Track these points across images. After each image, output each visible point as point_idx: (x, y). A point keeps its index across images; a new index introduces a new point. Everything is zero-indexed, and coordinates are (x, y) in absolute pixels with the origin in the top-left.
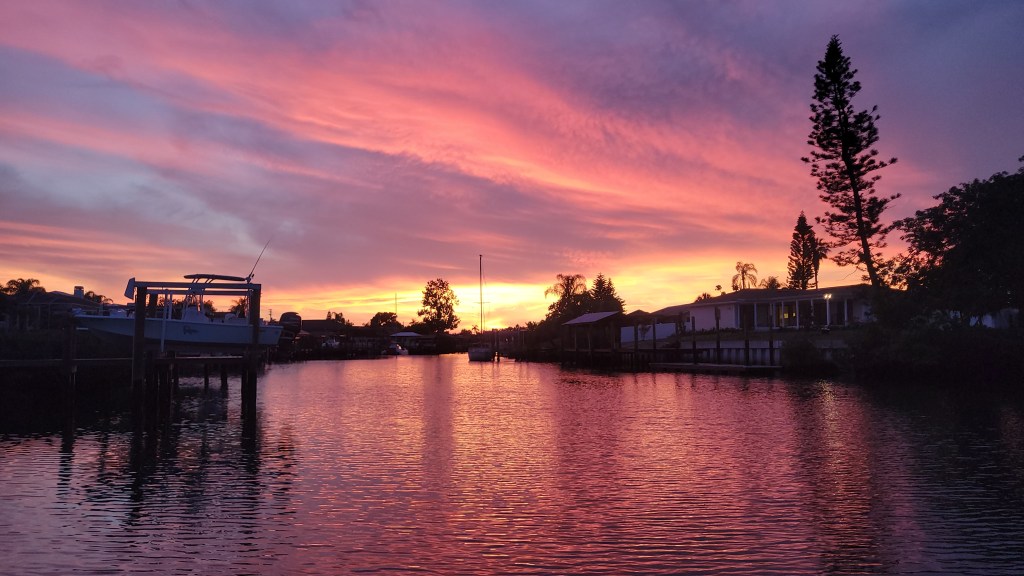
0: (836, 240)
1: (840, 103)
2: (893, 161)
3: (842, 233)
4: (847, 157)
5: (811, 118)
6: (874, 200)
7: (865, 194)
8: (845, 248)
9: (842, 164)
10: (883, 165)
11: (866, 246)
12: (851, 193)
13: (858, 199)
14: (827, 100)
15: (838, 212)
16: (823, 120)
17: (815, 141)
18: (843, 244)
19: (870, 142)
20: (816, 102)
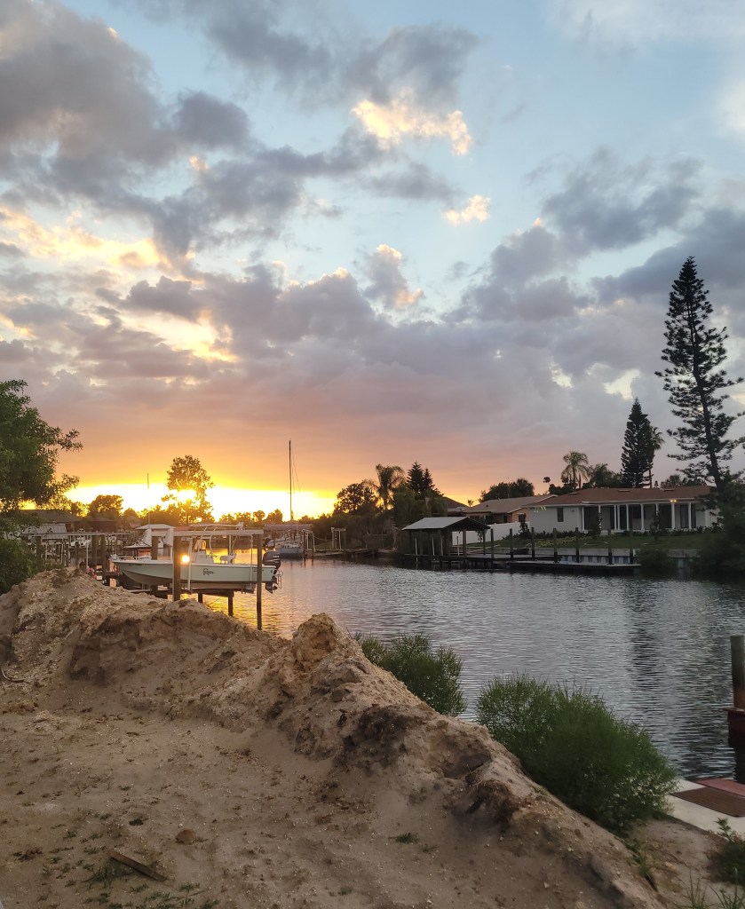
0: (686, 453)
1: (692, 322)
2: (740, 380)
3: (692, 446)
4: (697, 373)
5: (666, 335)
6: (722, 416)
7: (715, 411)
8: (695, 461)
9: (693, 380)
10: (730, 383)
11: (714, 459)
12: (701, 409)
13: (707, 414)
14: (679, 317)
15: (689, 427)
16: (675, 336)
17: (668, 356)
18: (693, 456)
19: (719, 361)
20: (670, 319)
